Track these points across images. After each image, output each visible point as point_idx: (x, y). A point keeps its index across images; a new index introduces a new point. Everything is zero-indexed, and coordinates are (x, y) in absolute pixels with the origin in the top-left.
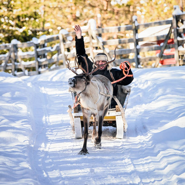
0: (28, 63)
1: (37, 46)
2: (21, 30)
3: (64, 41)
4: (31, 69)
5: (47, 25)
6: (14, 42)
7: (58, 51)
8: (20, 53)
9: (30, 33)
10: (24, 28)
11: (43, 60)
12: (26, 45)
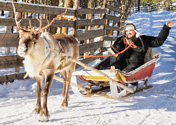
0: (150, 10)
1: (151, 7)
2: (148, 4)
3: (157, 5)
4: (150, 11)
5: (154, 2)
6: (147, 6)
7: (156, 8)
8: (148, 8)
9: (150, 4)
10: (149, 3)
11: (153, 9)
12: (149, 6)
